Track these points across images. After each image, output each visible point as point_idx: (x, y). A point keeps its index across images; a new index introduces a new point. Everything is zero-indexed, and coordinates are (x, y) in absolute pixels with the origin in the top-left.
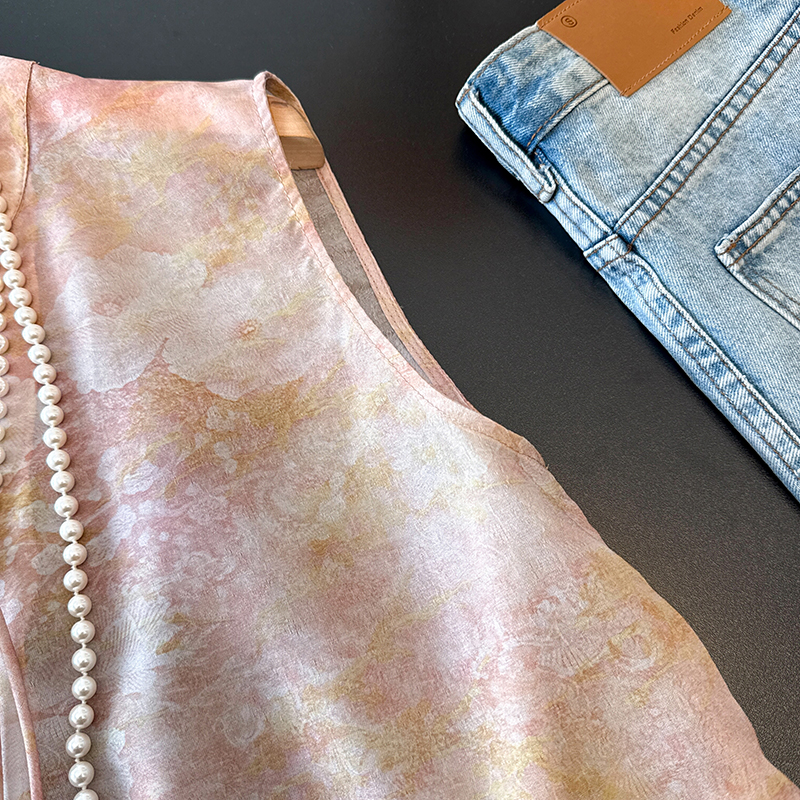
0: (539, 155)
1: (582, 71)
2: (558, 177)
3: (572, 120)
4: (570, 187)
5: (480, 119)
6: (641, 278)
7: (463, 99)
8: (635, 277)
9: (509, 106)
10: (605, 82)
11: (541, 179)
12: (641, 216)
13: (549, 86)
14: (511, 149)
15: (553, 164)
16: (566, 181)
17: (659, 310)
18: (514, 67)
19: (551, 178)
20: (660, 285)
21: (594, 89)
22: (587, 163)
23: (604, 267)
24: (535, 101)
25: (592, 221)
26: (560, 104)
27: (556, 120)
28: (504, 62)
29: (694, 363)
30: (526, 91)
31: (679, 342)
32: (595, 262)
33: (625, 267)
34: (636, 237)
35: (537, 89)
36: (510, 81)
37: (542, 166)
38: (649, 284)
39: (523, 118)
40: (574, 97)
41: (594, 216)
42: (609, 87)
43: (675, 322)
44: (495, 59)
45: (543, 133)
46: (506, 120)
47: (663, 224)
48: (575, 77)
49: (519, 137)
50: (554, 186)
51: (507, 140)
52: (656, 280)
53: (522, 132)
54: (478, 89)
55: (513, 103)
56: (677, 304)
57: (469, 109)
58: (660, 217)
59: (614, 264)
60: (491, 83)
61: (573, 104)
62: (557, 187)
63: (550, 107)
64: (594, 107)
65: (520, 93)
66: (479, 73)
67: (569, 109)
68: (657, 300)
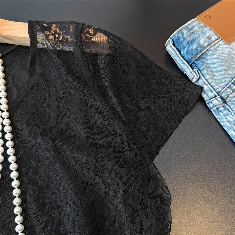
0: (194, 66)
1: (211, 35)
2: (200, 74)
3: (206, 54)
4: (204, 78)
5: (173, 51)
6: (227, 113)
7: (168, 43)
8: (225, 112)
9: (184, 48)
10: (220, 39)
11: (194, 74)
12: (229, 91)
13: (199, 41)
14: (184, 63)
15: (199, 69)
16: (203, 75)
17: (233, 125)
18: (187, 34)
19: (198, 74)
21: (216, 42)
22: (211, 71)
23: (214, 107)
24: (193, 46)
25: (211, 91)
27: (201, 54)
28: (183, 32)
30: (190, 43)
32: (210, 106)
33: (222, 108)
34: (227, 98)
35: (194, 42)
36: (185, 39)
37: (194, 69)
38: (230, 115)
39: (189, 52)
40: (208, 46)
41: (212, 89)
42: (221, 41)
44: (180, 31)
45: (196, 58)
46: (183, 52)
48: (209, 38)
49: (187, 59)
50: (198, 77)
51: (182, 59)
52: (233, 114)
53: (188, 57)
54: (173, 41)
55: (186, 47)
57: (170, 48)
59: (218, 107)
60: (178, 39)
61: (207, 48)
62: (200, 77)
63: (199, 49)
64: (215, 49)
65: (188, 43)
66: (174, 35)
67: (206, 50)
68: (233, 121)
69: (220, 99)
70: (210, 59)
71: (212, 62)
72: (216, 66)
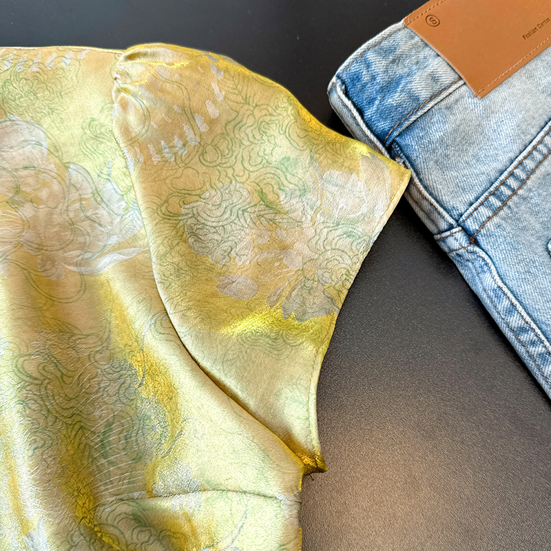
0: (395, 148)
1: (441, 72)
3: (428, 118)
4: (421, 180)
6: (482, 267)
8: (477, 265)
9: (371, 101)
10: (461, 82)
13: (409, 86)
17: (495, 299)
18: (379, 65)
20: (497, 277)
21: (451, 90)
24: (394, 99)
26: (417, 103)
27: (413, 118)
28: (370, 59)
29: (523, 350)
30: (388, 88)
31: (512, 330)
34: (478, 232)
35: (398, 87)
36: (373, 78)
37: (397, 159)
39: (383, 114)
40: (431, 99)
41: (440, 209)
42: (464, 88)
43: (509, 312)
44: (362, 55)
47: (504, 219)
51: (368, 132)
52: (495, 273)
55: (375, 99)
56: (511, 296)
58: (502, 213)
61: (430, 105)
65: (382, 89)
66: (346, 68)
67: (426, 109)
68: (494, 290)
69: (461, 236)
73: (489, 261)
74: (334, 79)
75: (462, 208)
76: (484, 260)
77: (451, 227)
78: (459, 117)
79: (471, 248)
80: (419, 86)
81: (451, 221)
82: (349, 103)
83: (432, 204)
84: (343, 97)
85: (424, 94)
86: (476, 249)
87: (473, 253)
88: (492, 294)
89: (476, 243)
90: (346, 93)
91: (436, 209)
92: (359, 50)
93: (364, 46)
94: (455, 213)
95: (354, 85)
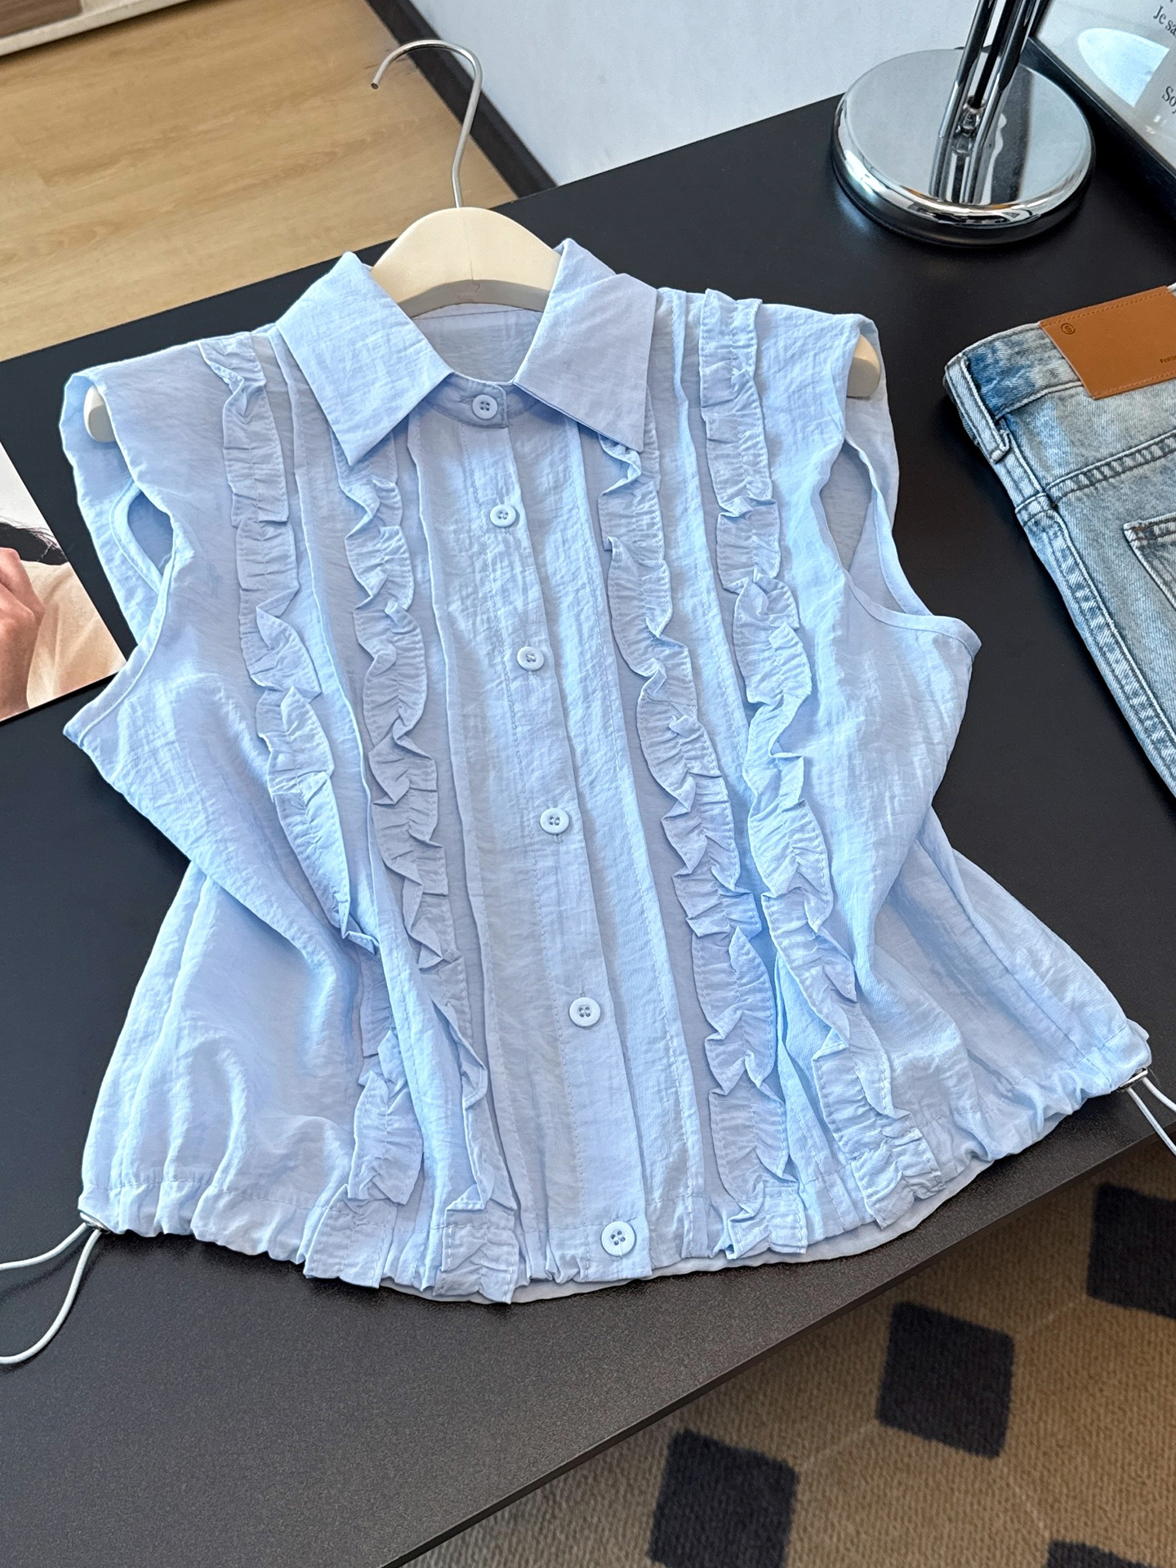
0: (1002, 422)
1: (1061, 370)
2: (1013, 442)
3: (1038, 405)
4: (1021, 452)
5: (963, 382)
6: (1055, 534)
7: (954, 364)
8: (1051, 533)
9: (990, 380)
10: (1080, 384)
11: (999, 440)
12: (1070, 484)
13: (1028, 375)
14: (981, 411)
15: (1012, 432)
16: (1019, 446)
17: (1061, 559)
18: (1003, 351)
19: (1007, 441)
20: (1068, 539)
21: (1067, 386)
22: (1041, 443)
23: (1030, 520)
24: (1011, 382)
25: (1030, 480)
26: (1033, 390)
27: (1025, 401)
28: (997, 347)
29: (1077, 606)
30: (1007, 372)
31: (1070, 587)
32: (1022, 517)
33: (1046, 522)
34: (1061, 498)
35: (1018, 373)
36: (997, 362)
37: (1002, 432)
38: (1060, 538)
39: (997, 392)
40: (1046, 387)
41: (1032, 477)
42: (1081, 388)
43: (1071, 570)
44: (991, 342)
45: (1012, 408)
46: (984, 390)
47: (1087, 495)
48: (1053, 373)
49: (991, 405)
50: (1007, 447)
51: (981, 404)
52: (1067, 535)
53: (994, 402)
54: (969, 360)
55: (994, 378)
56: (1076, 555)
57: (956, 374)
58: (1087, 490)
59: (1037, 517)
60: (982, 358)
61: (1044, 392)
62: (1010, 450)
63: (1024, 390)
64: (1061, 399)
65: (1003, 372)
66: (973, 349)
67: (1039, 395)
68: (1063, 550)
69: (1043, 500)
70: (1045, 416)
71: (1046, 424)
72: (1055, 433)
73: (1063, 526)
74: (960, 355)
75: (1050, 479)
76: (1059, 526)
77: (1038, 492)
78: (1070, 409)
79: (1051, 512)
80: (1037, 376)
81: (1038, 487)
82: (968, 377)
83: (1025, 472)
84: (965, 370)
85: (1040, 383)
86: (1055, 514)
87: (1051, 518)
88: (1059, 554)
89: (1055, 508)
90: (969, 368)
91: (1028, 477)
92: (990, 338)
93: (994, 336)
94: (1044, 482)
95: (977, 364)
